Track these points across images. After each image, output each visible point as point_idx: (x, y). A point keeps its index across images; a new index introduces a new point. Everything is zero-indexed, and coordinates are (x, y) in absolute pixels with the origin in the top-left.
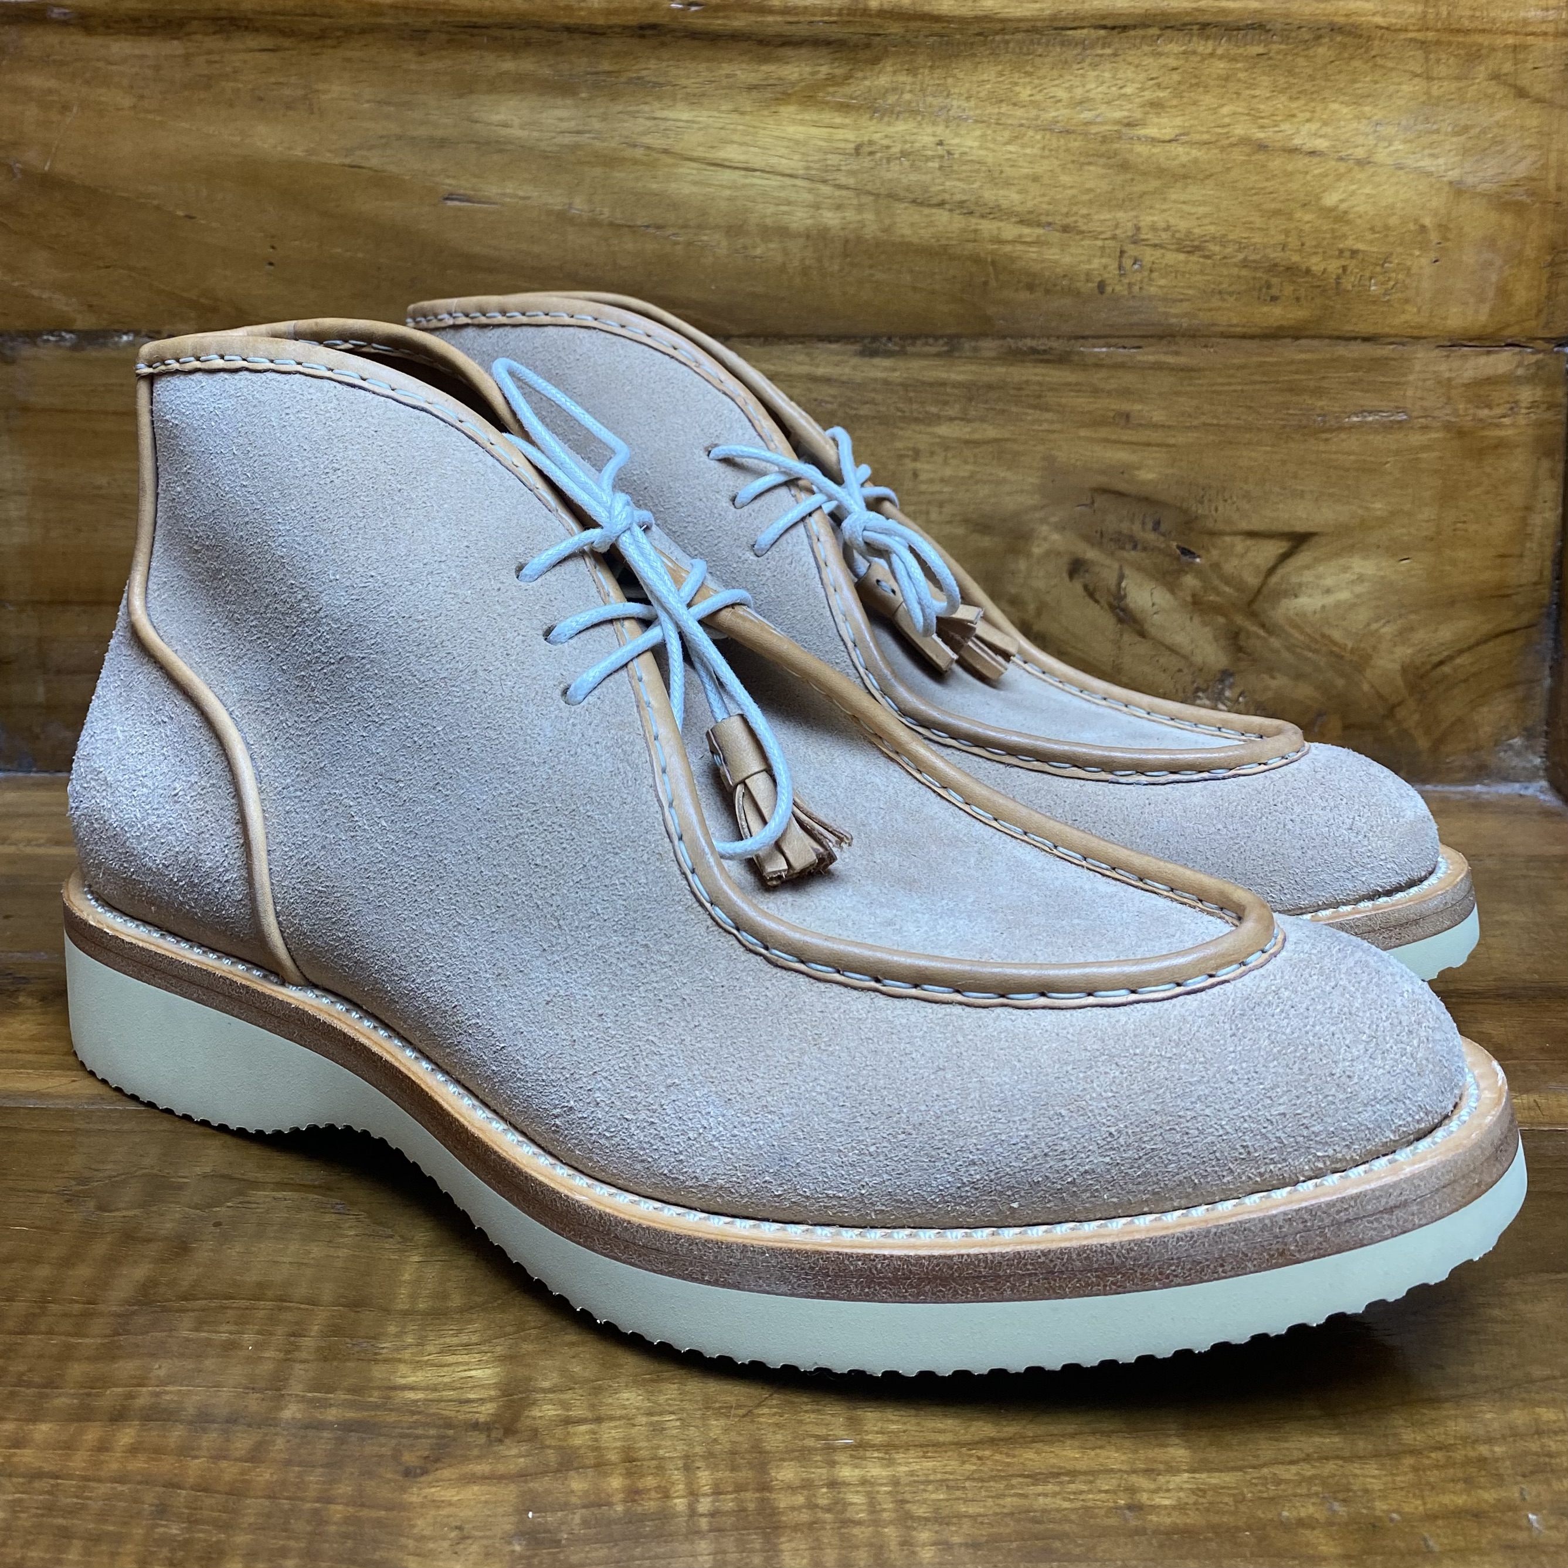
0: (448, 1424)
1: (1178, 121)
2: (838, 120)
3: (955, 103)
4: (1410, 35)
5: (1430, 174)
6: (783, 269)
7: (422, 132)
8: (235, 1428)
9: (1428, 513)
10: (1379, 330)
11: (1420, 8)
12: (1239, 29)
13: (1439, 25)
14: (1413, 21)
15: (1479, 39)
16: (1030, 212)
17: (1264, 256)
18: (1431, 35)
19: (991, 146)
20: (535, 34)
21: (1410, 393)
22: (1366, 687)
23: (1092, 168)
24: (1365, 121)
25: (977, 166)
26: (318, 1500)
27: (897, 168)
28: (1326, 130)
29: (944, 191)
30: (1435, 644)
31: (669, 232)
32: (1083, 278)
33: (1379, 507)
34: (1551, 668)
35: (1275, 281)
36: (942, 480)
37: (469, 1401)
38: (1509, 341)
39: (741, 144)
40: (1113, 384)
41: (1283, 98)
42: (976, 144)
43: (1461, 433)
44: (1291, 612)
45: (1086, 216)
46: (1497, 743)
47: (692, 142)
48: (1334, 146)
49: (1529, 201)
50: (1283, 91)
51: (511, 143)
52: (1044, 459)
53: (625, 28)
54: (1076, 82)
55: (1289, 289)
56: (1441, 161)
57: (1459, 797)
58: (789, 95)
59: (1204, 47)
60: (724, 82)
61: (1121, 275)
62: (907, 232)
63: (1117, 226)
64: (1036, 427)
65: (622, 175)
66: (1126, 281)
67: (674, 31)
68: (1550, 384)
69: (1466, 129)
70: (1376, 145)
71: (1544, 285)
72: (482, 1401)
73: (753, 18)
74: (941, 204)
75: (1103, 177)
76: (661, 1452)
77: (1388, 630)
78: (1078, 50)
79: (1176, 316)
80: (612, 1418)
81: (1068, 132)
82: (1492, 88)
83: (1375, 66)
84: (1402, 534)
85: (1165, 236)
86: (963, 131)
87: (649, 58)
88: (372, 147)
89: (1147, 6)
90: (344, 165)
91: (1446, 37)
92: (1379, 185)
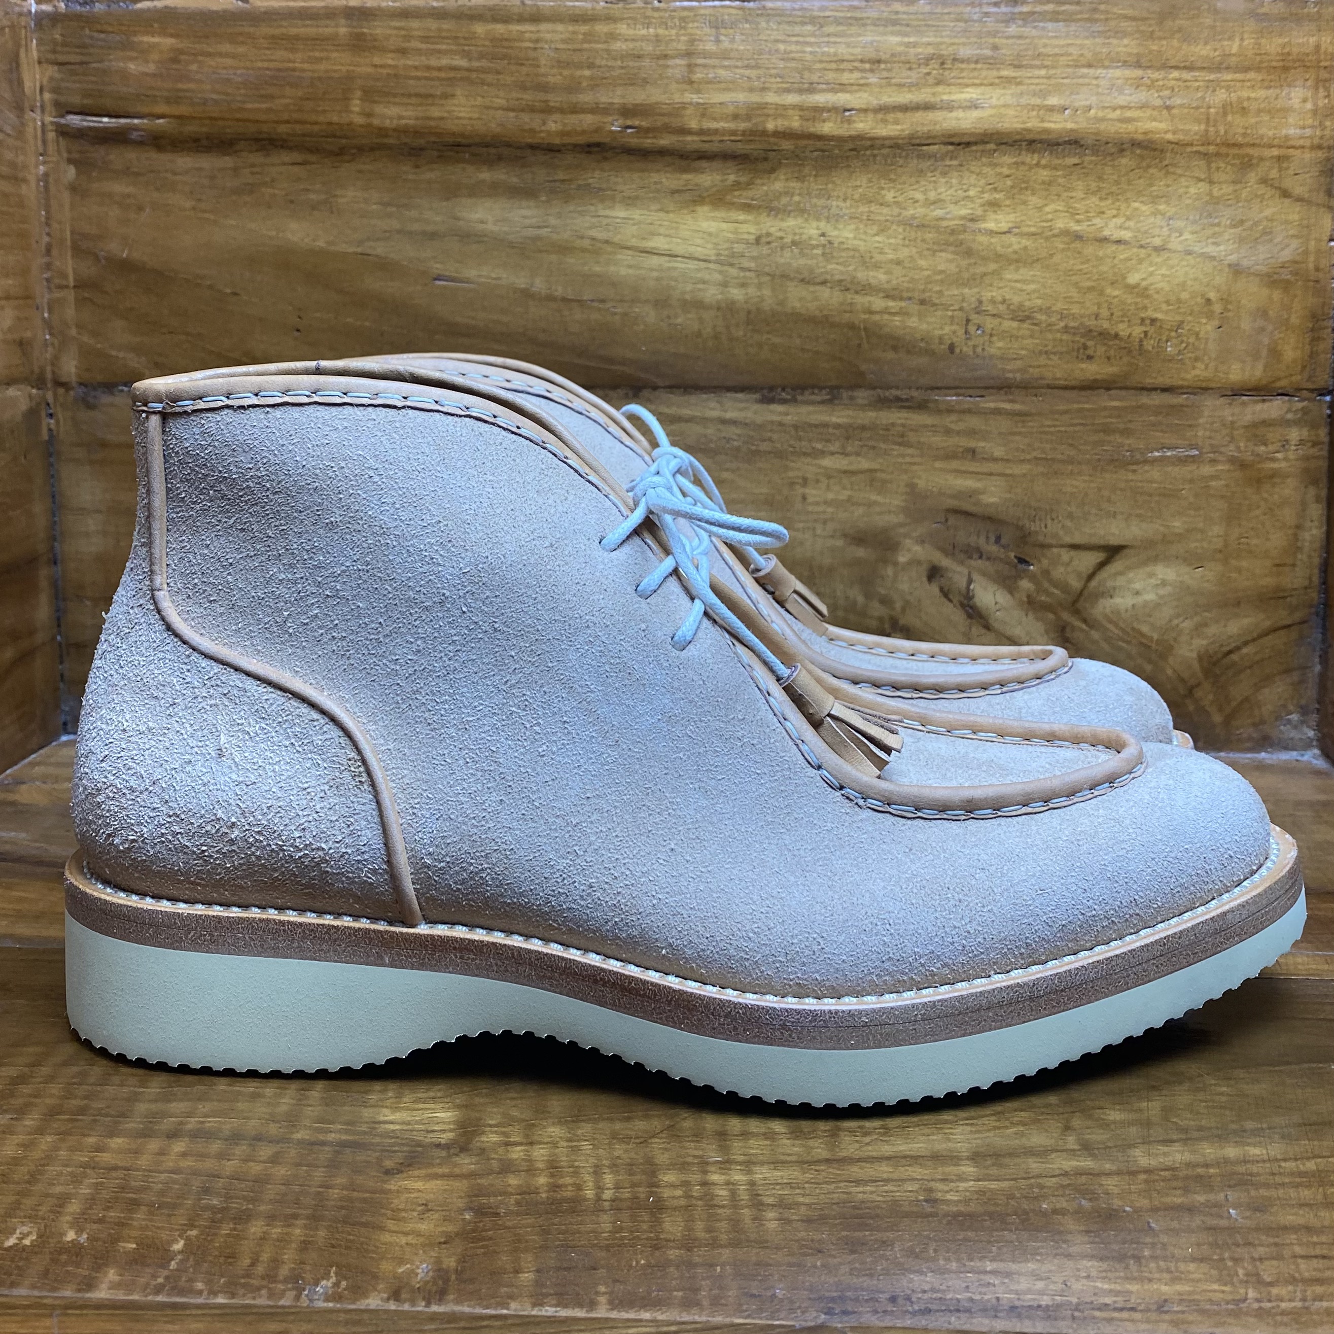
0: (419, 1144)
1: (1012, 217)
2: (742, 217)
3: (834, 203)
4: (1195, 149)
5: (1213, 258)
6: (699, 334)
7: (416, 227)
8: (260, 1144)
9: (1217, 530)
10: (1174, 383)
12: (1058, 144)
13: (1218, 141)
14: (1197, 137)
15: (1251, 151)
16: (894, 289)
17: (1081, 324)
18: (1211, 149)
19: (863, 237)
20: (505, 151)
21: (1200, 434)
22: (1169, 672)
23: (943, 254)
24: (1159, 217)
25: (851, 253)
26: (321, 1186)
27: (789, 254)
28: (1128, 224)
29: (827, 273)
30: (1225, 637)
31: (609, 305)
32: (937, 341)
33: (1177, 524)
34: (1320, 656)
35: (1090, 343)
36: (825, 503)
37: (433, 1131)
38: (1281, 391)
39: (666, 236)
40: (961, 426)
41: (1095, 199)
42: (851, 236)
43: (1244, 466)
44: (1108, 611)
45: (940, 292)
46: (1277, 719)
47: (628, 234)
48: (1136, 237)
49: (1293, 279)
50: (1094, 193)
51: (485, 236)
52: (907, 486)
53: (575, 146)
54: (931, 186)
56: (1222, 248)
57: (1247, 761)
58: (704, 198)
59: (1031, 159)
60: (653, 187)
61: (967, 339)
62: (798, 305)
63: (963, 300)
64: (900, 460)
65: (572, 261)
67: (614, 148)
68: (1314, 426)
69: (1242, 222)
70: (1169, 236)
71: (1307, 347)
72: (444, 1131)
73: (675, 138)
74: (824, 283)
75: (951, 261)
76: (576, 1164)
77: (1187, 625)
78: (932, 160)
79: (1010, 371)
80: (541, 1143)
81: (923, 226)
82: (1262, 190)
83: (1168, 173)
84: (1196, 547)
85: (1002, 308)
86: (841, 226)
87: (594, 170)
88: (378, 239)
89: (986, 126)
90: (356, 254)
91: (1224, 150)
92: (1172, 267)
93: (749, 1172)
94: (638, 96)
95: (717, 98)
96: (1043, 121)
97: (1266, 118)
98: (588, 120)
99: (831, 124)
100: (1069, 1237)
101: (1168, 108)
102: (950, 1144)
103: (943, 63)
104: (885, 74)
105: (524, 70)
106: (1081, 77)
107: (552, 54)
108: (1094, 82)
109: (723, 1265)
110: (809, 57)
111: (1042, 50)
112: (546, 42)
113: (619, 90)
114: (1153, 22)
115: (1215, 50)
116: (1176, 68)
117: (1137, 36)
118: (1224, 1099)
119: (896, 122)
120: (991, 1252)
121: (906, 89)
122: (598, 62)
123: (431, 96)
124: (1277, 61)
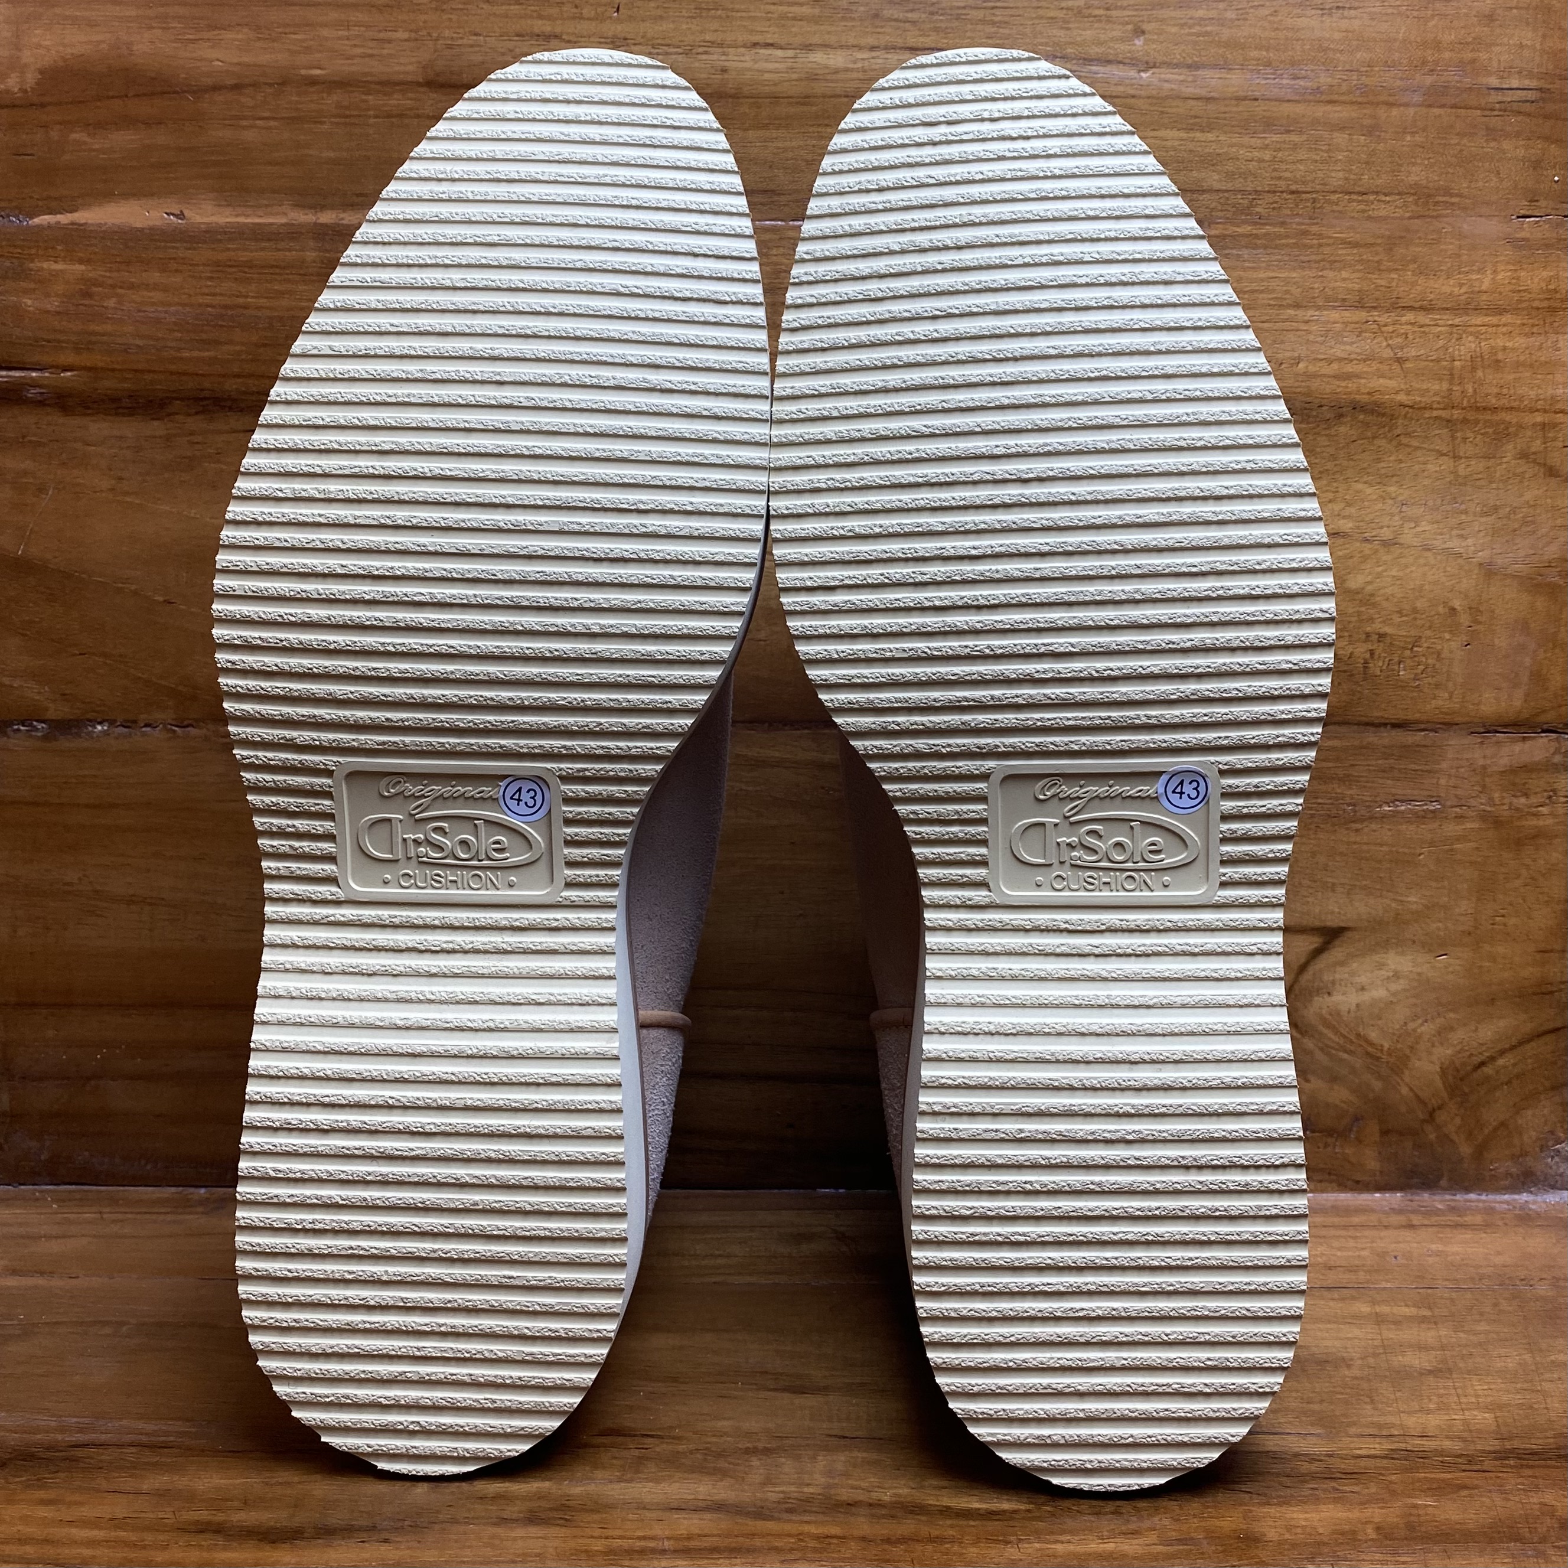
4: (1435, 413)
5: (1458, 555)
9: (1465, 906)
10: (1410, 716)
13: (1465, 403)
14: (1437, 399)
15: (1507, 417)
18: (1456, 414)
21: (1443, 782)
22: (1404, 1091)
24: (1390, 502)
28: (1350, 511)
30: (1475, 1044)
33: (1414, 900)
38: (1545, 727)
43: (1497, 823)
44: (1325, 1011)
46: (1542, 1150)
48: (1358, 528)
49: (1562, 582)
56: (1470, 542)
57: (1506, 1206)
69: (1496, 508)
70: (1401, 526)
82: (1522, 467)
83: (1400, 444)
84: (1439, 929)
91: (1471, 416)
92: (1406, 567)
97: (1527, 373)
101: (1400, 361)
106: (1289, 320)
108: (1304, 327)
114: (1380, 249)
115: (1460, 285)
116: (1410, 308)
117: (1358, 267)
124: (1541, 300)
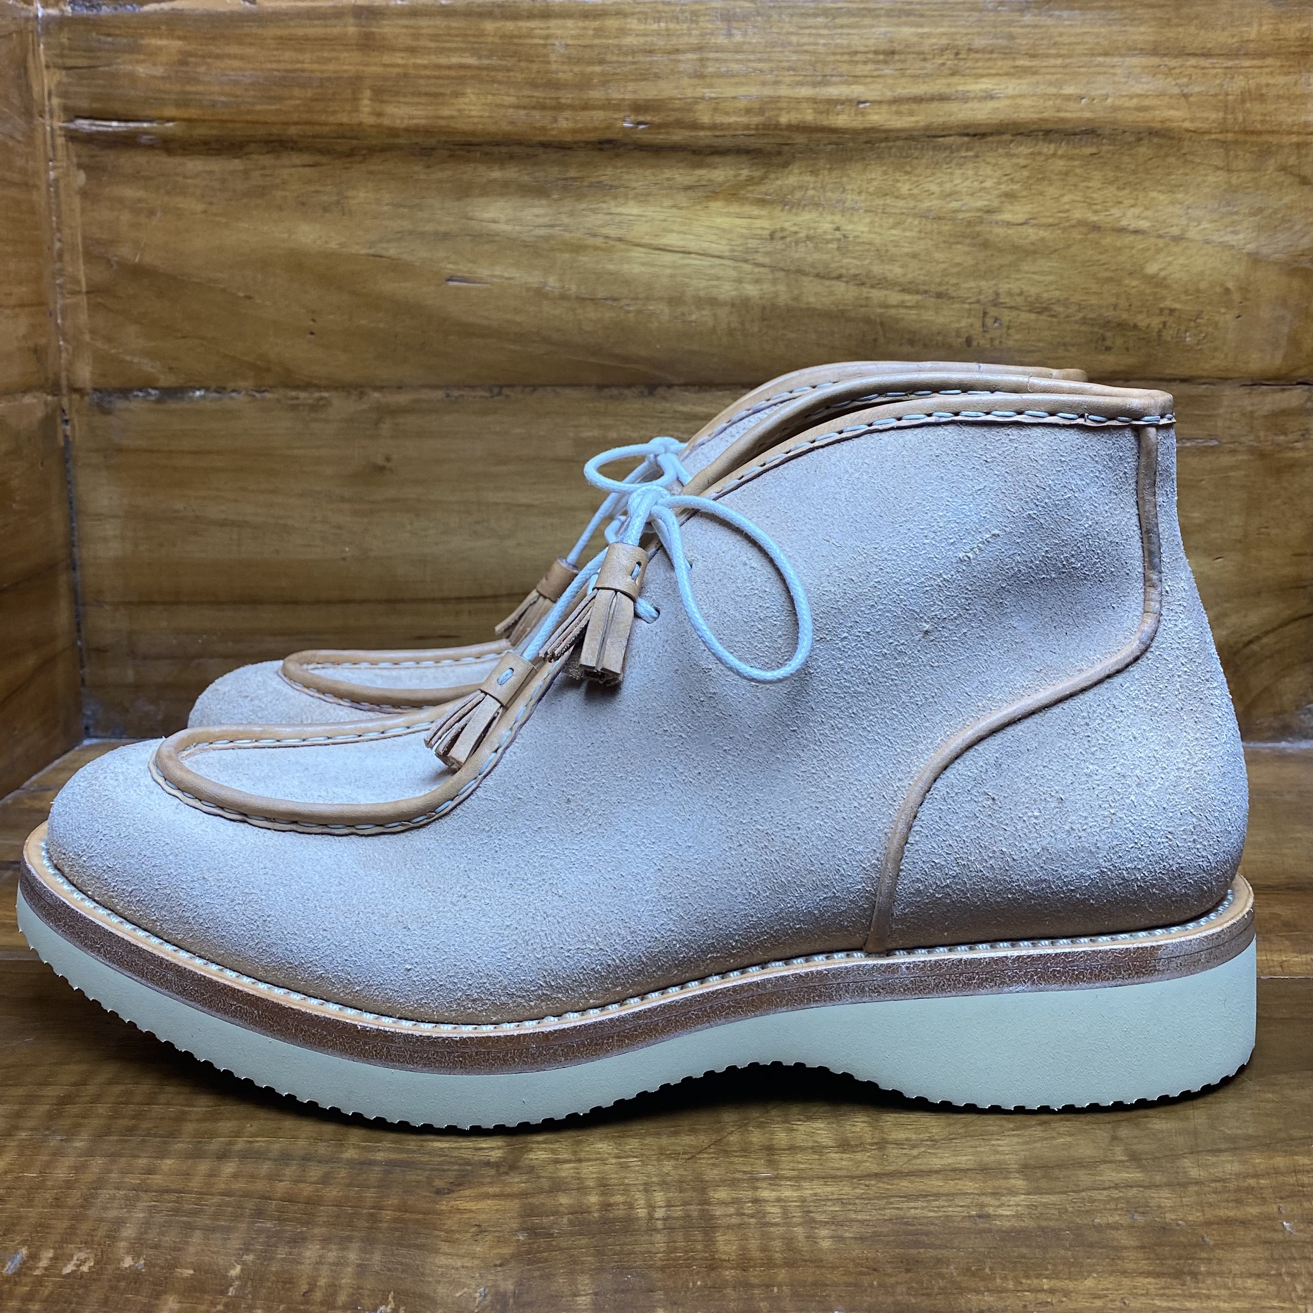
0: (467, 1164)
1: (1028, 208)
2: (756, 212)
3: (849, 197)
4: (1213, 137)
5: (1233, 247)
6: (714, 330)
7: (429, 228)
8: (309, 1163)
9: (1237, 520)
10: (1194, 373)
11: (1221, 115)
12: (1075, 134)
13: (1237, 128)
14: (1215, 125)
15: (1269, 138)
16: (910, 283)
17: (1100, 315)
18: (1230, 136)
19: (879, 230)
20: (516, 149)
21: (1220, 424)
23: (959, 246)
24: (1178, 206)
25: (867, 247)
26: (373, 1207)
27: (803, 249)
28: (1145, 213)
29: (842, 267)
30: (1245, 627)
31: (623, 303)
32: (954, 334)
35: (1108, 334)
38: (1300, 380)
39: (679, 233)
41: (1112, 189)
42: (866, 229)
43: (1263, 455)
45: (957, 285)
47: (640, 231)
48: (1154, 226)
49: (1312, 267)
50: (1111, 183)
51: (498, 235)
53: (587, 143)
54: (946, 178)
55: (1119, 341)
56: (1241, 236)
57: (1268, 751)
58: (717, 193)
59: (1048, 149)
60: (666, 184)
61: (984, 332)
62: (812, 299)
63: (980, 293)
65: (586, 259)
66: (988, 336)
67: (626, 144)
69: (1261, 210)
70: (1188, 225)
72: (492, 1148)
73: (687, 133)
74: (839, 277)
75: (968, 253)
76: (627, 1181)
78: (947, 153)
80: (589, 1160)
81: (940, 218)
82: (1281, 178)
83: (1186, 161)
84: (1217, 538)
85: (1019, 300)
86: (856, 219)
87: (606, 166)
88: (389, 241)
89: (1002, 117)
90: (368, 255)
91: (1242, 137)
92: (1191, 256)
93: (799, 1188)
94: (649, 91)
95: (730, 92)
96: (1059, 111)
97: (1285, 104)
98: (599, 116)
99: (845, 117)
100: (1125, 1254)
101: (1186, 96)
102: (998, 1157)
103: (957, 54)
104: (899, 66)
105: (535, 67)
106: (1097, 66)
107: (562, 51)
108: (1111, 71)
109: (780, 1286)
110: (821, 49)
111: (1057, 39)
112: (557, 38)
113: (631, 86)
114: (1170, 9)
115: (1233, 36)
116: (1194, 55)
117: (1153, 23)
118: (1269, 1106)
119: (911, 113)
120: (1047, 1269)
121: (921, 80)
122: (609, 57)
123: (442, 94)
124: (1296, 47)
